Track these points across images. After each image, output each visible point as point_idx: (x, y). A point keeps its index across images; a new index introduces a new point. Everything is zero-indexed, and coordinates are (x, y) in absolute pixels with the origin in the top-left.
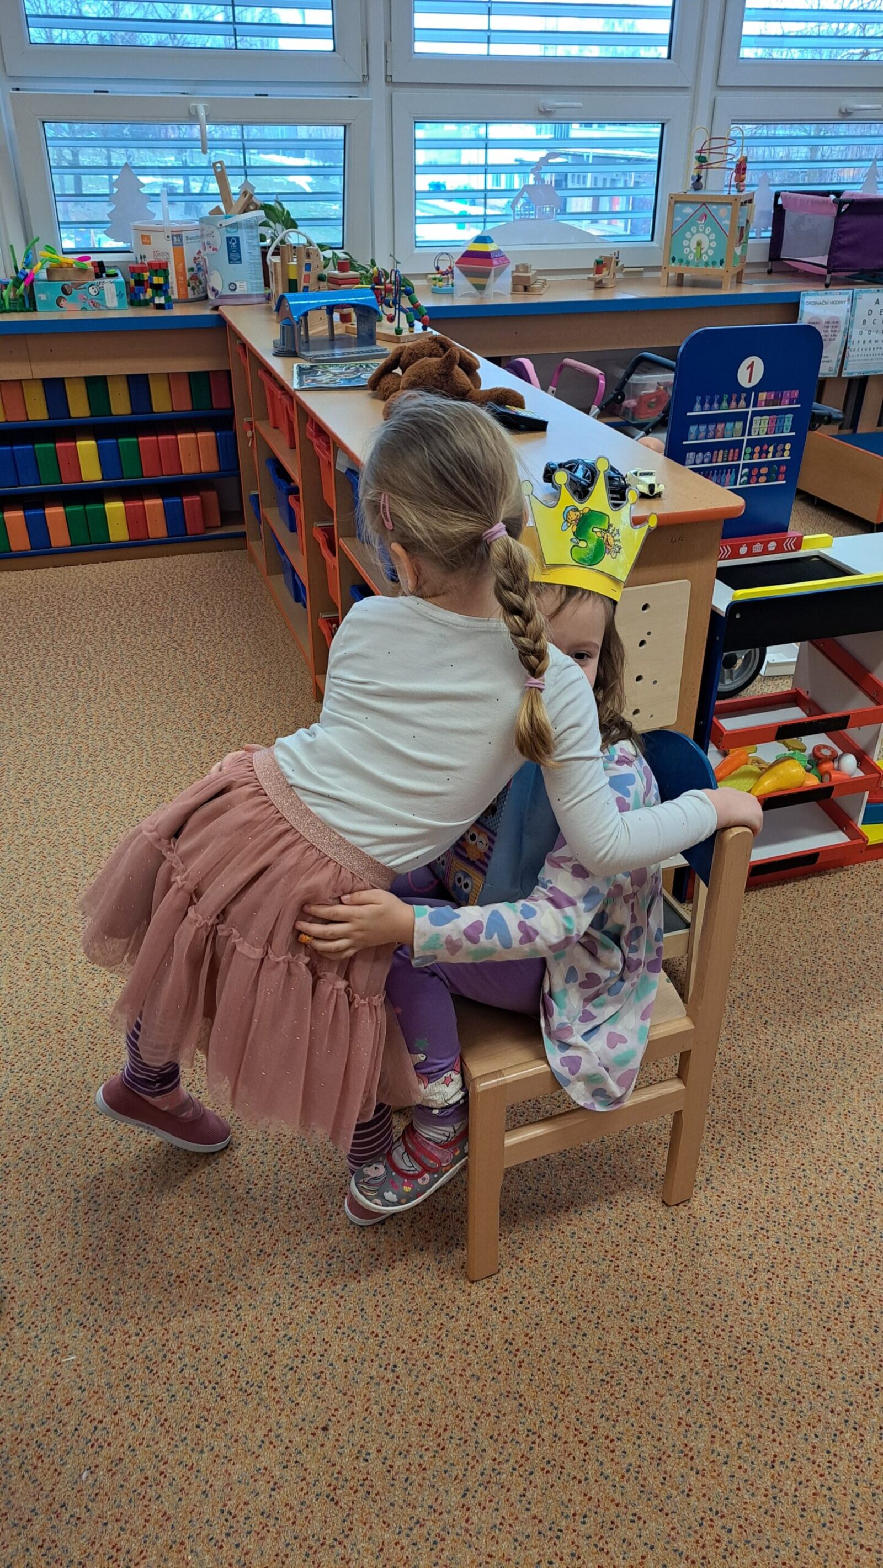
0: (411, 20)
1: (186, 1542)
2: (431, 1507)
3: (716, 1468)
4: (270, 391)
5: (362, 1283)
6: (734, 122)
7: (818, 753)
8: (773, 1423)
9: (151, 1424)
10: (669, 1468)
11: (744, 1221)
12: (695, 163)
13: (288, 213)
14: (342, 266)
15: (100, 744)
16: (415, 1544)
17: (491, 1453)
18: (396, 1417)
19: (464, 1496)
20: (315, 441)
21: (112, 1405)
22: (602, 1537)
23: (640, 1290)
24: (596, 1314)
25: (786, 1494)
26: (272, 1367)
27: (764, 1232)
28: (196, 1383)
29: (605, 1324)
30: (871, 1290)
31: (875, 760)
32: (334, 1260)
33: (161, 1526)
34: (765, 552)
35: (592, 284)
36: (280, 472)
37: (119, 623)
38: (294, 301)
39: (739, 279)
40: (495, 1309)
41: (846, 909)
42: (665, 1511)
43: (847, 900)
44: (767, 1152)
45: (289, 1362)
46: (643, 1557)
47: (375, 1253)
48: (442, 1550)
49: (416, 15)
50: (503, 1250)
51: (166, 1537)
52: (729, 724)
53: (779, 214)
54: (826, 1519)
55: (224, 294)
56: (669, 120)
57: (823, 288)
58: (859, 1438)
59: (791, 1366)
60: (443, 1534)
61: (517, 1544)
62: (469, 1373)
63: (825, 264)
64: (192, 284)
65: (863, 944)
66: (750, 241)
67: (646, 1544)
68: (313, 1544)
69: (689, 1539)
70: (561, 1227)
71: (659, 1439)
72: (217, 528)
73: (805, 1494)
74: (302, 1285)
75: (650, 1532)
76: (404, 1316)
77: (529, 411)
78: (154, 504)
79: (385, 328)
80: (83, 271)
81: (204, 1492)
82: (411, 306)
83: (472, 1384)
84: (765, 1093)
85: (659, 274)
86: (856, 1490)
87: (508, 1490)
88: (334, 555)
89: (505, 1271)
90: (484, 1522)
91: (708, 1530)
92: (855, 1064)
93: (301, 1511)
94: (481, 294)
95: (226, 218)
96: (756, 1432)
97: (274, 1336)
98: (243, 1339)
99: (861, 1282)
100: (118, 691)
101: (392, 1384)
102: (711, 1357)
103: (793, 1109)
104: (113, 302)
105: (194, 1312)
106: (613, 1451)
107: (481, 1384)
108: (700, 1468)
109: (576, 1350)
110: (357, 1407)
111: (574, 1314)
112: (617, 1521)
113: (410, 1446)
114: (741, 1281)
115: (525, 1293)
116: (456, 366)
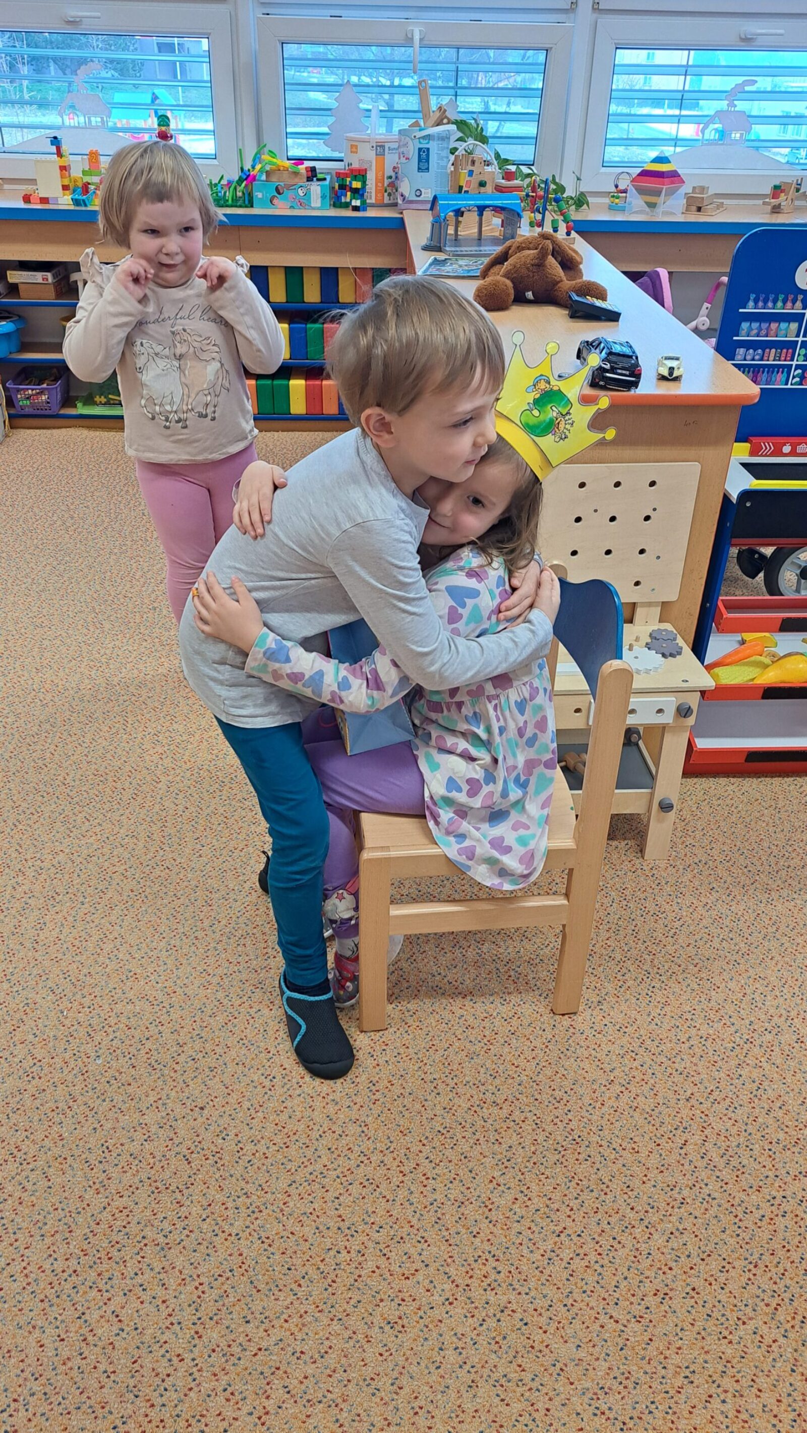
2: (260, 1186)
3: (508, 1223)
8: (574, 1204)
9: (75, 1072)
10: (466, 1212)
11: (618, 1042)
16: (237, 1208)
17: (324, 1160)
18: (260, 1114)
19: (291, 1185)
21: (52, 1051)
22: (388, 1246)
23: (501, 1072)
24: (455, 1080)
25: (561, 1260)
27: (633, 1055)
28: (119, 1051)
29: (459, 1091)
30: (713, 1124)
35: (770, 208)
40: (372, 1056)
44: (665, 992)
45: (194, 1054)
46: (416, 1271)
48: (257, 1219)
51: (56, 1151)
54: (588, 1288)
55: (410, 199)
58: (648, 1235)
59: (611, 1164)
60: (262, 1208)
61: (317, 1231)
62: (331, 1097)
67: (423, 1261)
68: (159, 1185)
69: (460, 1268)
71: (469, 1188)
73: (578, 1264)
75: (431, 1254)
80: (298, 174)
81: (95, 1129)
84: (685, 945)
87: (327, 1191)
89: (391, 1030)
90: (298, 1208)
91: (481, 1266)
92: (784, 940)
93: (161, 1161)
94: (652, 211)
95: (421, 131)
96: (555, 1206)
98: (166, 1030)
99: (707, 1115)
101: (266, 1090)
102: (541, 1139)
103: (705, 963)
104: (316, 202)
105: (137, 1003)
106: (425, 1186)
107: (337, 1108)
108: (494, 1219)
109: (426, 1104)
110: (233, 1099)
111: (437, 1076)
112: (407, 1238)
113: (262, 1138)
114: (594, 1087)
115: (401, 1051)
116: (550, 257)
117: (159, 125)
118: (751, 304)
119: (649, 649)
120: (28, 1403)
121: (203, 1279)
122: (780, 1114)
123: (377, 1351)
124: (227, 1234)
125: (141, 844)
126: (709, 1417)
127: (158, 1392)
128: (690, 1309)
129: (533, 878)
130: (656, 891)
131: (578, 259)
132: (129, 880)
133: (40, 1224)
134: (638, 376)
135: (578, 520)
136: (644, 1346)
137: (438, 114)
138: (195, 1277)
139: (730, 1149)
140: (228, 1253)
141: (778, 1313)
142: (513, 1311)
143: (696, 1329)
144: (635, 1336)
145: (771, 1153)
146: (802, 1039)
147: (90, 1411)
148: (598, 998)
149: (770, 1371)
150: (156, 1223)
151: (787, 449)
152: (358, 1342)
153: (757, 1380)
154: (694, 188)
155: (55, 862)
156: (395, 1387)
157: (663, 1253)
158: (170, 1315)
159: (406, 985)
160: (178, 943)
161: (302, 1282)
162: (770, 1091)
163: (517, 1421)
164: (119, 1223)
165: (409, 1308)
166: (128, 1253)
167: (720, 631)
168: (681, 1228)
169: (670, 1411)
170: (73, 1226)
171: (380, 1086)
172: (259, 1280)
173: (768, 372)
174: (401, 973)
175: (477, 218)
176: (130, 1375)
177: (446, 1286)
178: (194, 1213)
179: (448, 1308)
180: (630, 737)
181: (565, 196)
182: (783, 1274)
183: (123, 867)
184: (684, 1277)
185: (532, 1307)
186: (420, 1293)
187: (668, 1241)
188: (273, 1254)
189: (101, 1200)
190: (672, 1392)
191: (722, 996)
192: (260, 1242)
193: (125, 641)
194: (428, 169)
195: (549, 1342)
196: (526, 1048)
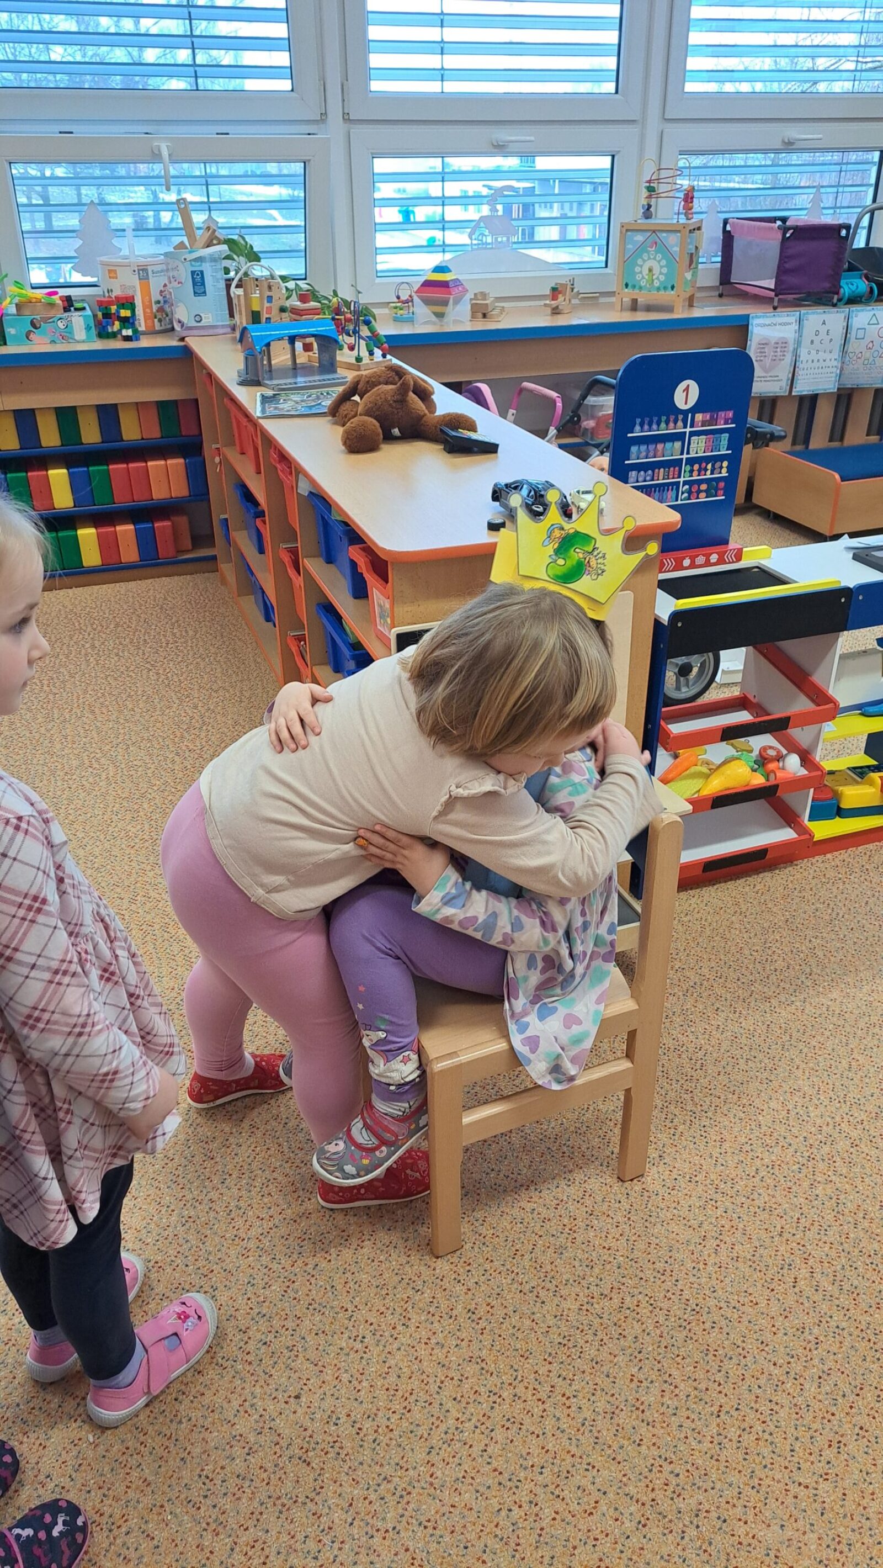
0: (366, 61)
1: (166, 1504)
2: (397, 1464)
3: (666, 1419)
4: (236, 419)
5: (333, 1262)
6: (682, 153)
7: (764, 754)
8: (720, 1377)
10: (621, 1422)
11: (694, 1194)
12: (645, 193)
13: (251, 247)
14: (303, 298)
15: (75, 763)
16: (382, 1499)
17: (454, 1413)
18: (365, 1384)
19: (429, 1453)
20: (278, 466)
22: (558, 1486)
23: (595, 1259)
24: (554, 1283)
25: (731, 1440)
26: (246, 1343)
27: (713, 1202)
29: (563, 1292)
30: (813, 1252)
31: (818, 759)
32: (306, 1242)
33: (142, 1491)
34: (708, 564)
35: (549, 311)
36: (248, 496)
37: (93, 647)
38: (256, 332)
39: (691, 302)
40: (459, 1282)
41: (794, 902)
42: (619, 1458)
43: (796, 892)
44: (717, 1129)
45: (263, 1337)
46: (596, 1502)
47: (345, 1234)
48: (408, 1503)
49: (371, 55)
50: (465, 1228)
51: (147, 1501)
52: (676, 729)
53: (728, 239)
54: (767, 1461)
55: (190, 325)
56: (619, 152)
57: (772, 310)
58: (800, 1387)
59: (736, 1324)
60: (409, 1489)
61: (478, 1495)
62: (433, 1341)
63: (772, 287)
64: (159, 316)
65: (810, 933)
66: (700, 266)
67: (599, 1490)
68: (285, 1502)
69: (639, 1484)
70: (522, 1204)
71: (613, 1395)
72: (188, 551)
73: (748, 1439)
74: (275, 1266)
75: (603, 1479)
76: (374, 1290)
77: (481, 435)
78: (126, 530)
79: (345, 356)
80: (52, 305)
81: (182, 1459)
82: (369, 334)
83: (435, 1351)
84: (716, 1075)
85: (613, 299)
86: (795, 1434)
87: (471, 1446)
88: (300, 574)
89: (468, 1246)
90: (447, 1476)
91: (658, 1475)
92: (801, 1046)
93: (275, 1473)
94: (441, 321)
95: (190, 252)
96: (703, 1386)
97: (248, 1314)
99: (803, 1246)
100: (93, 712)
101: (361, 1354)
102: (661, 1319)
103: (741, 1089)
104: (81, 334)
106: (569, 1407)
107: (445, 1351)
109: (535, 1317)
110: (329, 1375)
111: (533, 1283)
112: (573, 1471)
113: (378, 1410)
114: (691, 1248)
115: (487, 1266)
116: (411, 392)
122: (866, 1224)
124: (382, 1530)
128: (866, 1450)
131: (428, 391)
136: (841, 1503)
139: (838, 1274)
140: (393, 1553)
142: (707, 1511)
144: (829, 1497)
146: (855, 1143)
150: (298, 1546)
154: (475, 294)
157: (820, 1401)
160: (192, 1213)
161: (485, 1557)
165: (606, 1545)
167: (662, 744)
168: (826, 1370)
171: (480, 1312)
177: (632, 1509)
178: (337, 1521)
179: (645, 1530)
184: (849, 1419)
185: (723, 1500)
186: (610, 1526)
187: (819, 1387)
188: (441, 1537)
189: (225, 1540)
192: (422, 1528)
195: (754, 1532)
196: (609, 1226)
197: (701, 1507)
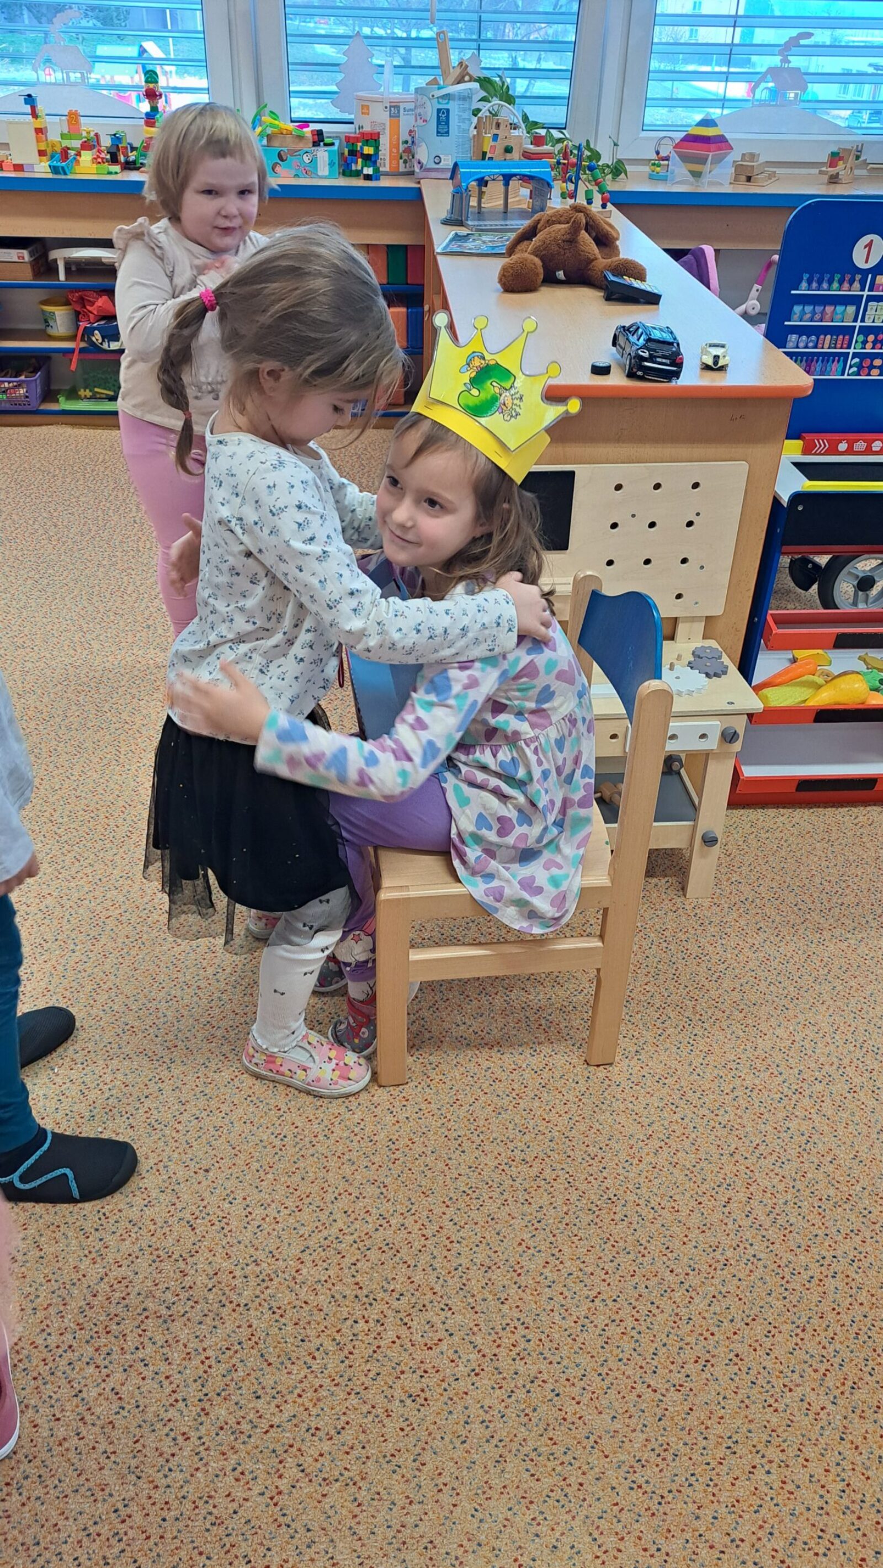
2: (271, 1252)
3: (539, 1288)
8: (610, 1267)
10: (493, 1278)
11: (657, 1094)
16: (246, 1277)
17: (340, 1224)
18: (269, 1176)
19: (304, 1251)
21: (42, 1111)
22: (410, 1315)
23: (530, 1127)
24: (482, 1137)
25: (596, 1326)
27: (674, 1107)
28: (115, 1111)
29: (486, 1148)
30: (759, 1180)
35: (827, 178)
40: (392, 1113)
45: (198, 1112)
46: (440, 1340)
48: (267, 1288)
54: (625, 1356)
55: (428, 167)
59: (649, 1224)
60: (273, 1276)
61: (332, 1300)
62: (346, 1157)
67: (447, 1330)
68: (161, 1254)
69: (487, 1337)
71: (496, 1252)
73: (613, 1330)
75: (455, 1322)
80: (302, 138)
87: (343, 1257)
89: (411, 1084)
90: (312, 1275)
91: (509, 1335)
93: (162, 1228)
95: (440, 89)
96: (589, 1270)
98: (167, 1086)
99: (752, 1171)
101: (277, 1150)
102: (573, 1198)
103: (751, 1009)
104: (323, 170)
105: (134, 1057)
106: (449, 1250)
107: (353, 1168)
108: (523, 1284)
109: (450, 1163)
110: (240, 1160)
111: (461, 1133)
112: (429, 1306)
113: (273, 1201)
114: (631, 1142)
115: (423, 1106)
116: (583, 232)
117: (147, 82)
118: (804, 284)
119: (692, 668)
120: (21, 1487)
121: (210, 1353)
123: (398, 1426)
124: (235, 1303)
125: (137, 886)
126: (753, 1489)
127: (162, 1472)
128: (733, 1376)
129: (564, 921)
130: (699, 932)
131: (615, 235)
132: (124, 925)
133: (32, 1297)
134: (680, 365)
135: (614, 526)
136: (684, 1416)
137: (458, 71)
138: (200, 1350)
139: (777, 1207)
140: (236, 1324)
141: (827, 1379)
142: (543, 1381)
143: (740, 1396)
144: (674, 1406)
145: (820, 1210)
146: (855, 1089)
147: (89, 1493)
148: (636, 1048)
149: (817, 1440)
150: (158, 1294)
151: (843, 447)
152: (377, 1416)
153: (804, 1450)
154: (743, 155)
155: (42, 907)
156: (417, 1463)
157: (704, 1318)
158: (174, 1392)
159: (427, 1035)
160: (179, 994)
161: (317, 1354)
162: (820, 1145)
163: (548, 1496)
164: (117, 1295)
165: (431, 1380)
166: (128, 1325)
167: (770, 648)
168: (723, 1291)
169: (712, 1484)
170: (67, 1298)
171: (400, 1144)
172: (270, 1353)
173: (822, 361)
174: (422, 1022)
175: (502, 188)
176: (131, 1455)
177: (472, 1356)
178: (199, 1283)
179: (475, 1379)
180: (671, 765)
181: (600, 163)
182: (833, 1339)
183: (117, 912)
184: (727, 1343)
185: (564, 1376)
186: (444, 1364)
187: (709, 1305)
188: (285, 1325)
189: (99, 1269)
190: (713, 1464)
191: (769, 1044)
192: (270, 1312)
193: (116, 663)
194: (448, 132)
195: (583, 1413)
196: (557, 1101)
197: (539, 1375)
